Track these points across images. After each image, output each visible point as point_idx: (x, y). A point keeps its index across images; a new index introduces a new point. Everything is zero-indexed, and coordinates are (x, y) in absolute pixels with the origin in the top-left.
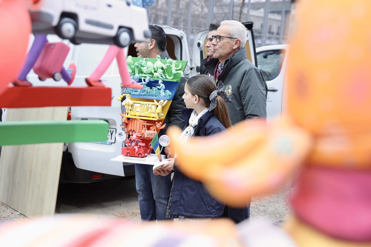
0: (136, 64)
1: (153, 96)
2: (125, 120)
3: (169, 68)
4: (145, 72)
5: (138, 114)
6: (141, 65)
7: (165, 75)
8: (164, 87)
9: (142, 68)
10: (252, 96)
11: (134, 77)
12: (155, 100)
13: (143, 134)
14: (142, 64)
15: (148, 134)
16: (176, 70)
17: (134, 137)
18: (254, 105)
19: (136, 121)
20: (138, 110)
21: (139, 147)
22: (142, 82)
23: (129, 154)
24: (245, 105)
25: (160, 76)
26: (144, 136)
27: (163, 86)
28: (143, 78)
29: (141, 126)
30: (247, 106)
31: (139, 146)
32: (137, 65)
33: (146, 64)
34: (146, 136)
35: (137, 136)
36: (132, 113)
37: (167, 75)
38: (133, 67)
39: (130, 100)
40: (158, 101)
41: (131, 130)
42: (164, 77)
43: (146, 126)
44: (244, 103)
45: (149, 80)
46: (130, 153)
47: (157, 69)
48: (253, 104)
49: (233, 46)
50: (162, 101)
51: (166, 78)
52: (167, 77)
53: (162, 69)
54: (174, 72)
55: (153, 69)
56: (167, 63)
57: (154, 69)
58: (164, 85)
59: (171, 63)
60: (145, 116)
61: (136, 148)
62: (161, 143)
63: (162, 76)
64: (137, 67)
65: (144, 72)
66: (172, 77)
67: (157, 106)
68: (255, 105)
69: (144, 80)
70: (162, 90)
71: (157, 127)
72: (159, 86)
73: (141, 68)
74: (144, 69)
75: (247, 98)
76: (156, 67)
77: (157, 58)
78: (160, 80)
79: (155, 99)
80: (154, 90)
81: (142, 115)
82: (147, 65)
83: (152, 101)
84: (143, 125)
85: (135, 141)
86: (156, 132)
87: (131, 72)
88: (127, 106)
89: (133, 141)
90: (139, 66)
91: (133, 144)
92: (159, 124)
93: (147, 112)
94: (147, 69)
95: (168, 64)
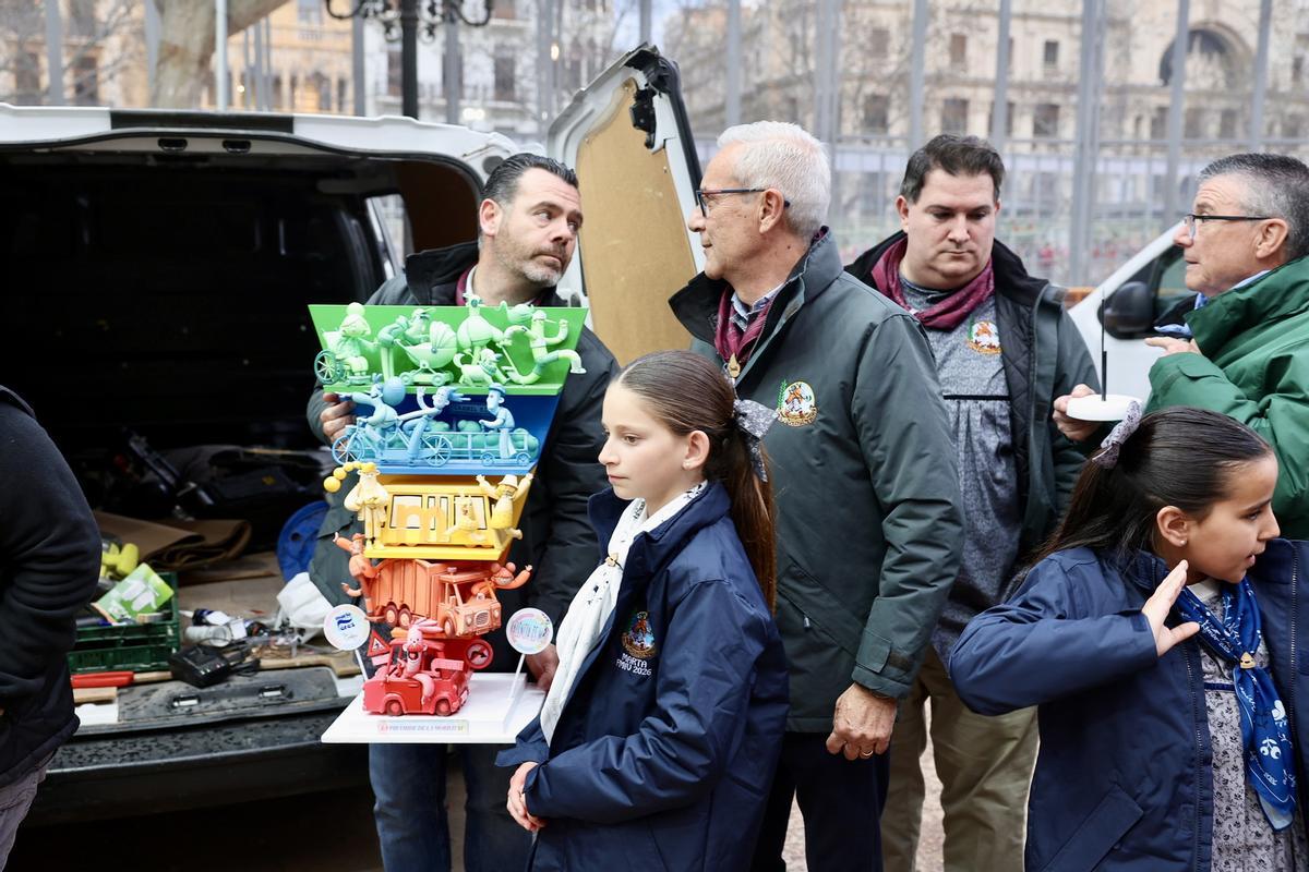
0: (384, 334)
1: (467, 458)
2: (364, 569)
3: (521, 339)
4: (424, 364)
5: (413, 537)
6: (404, 335)
7: (504, 368)
8: (510, 421)
9: (410, 349)
10: (913, 424)
11: (382, 390)
12: (480, 478)
13: (446, 619)
14: (408, 332)
15: (469, 621)
16: (551, 348)
17: (411, 636)
18: (925, 462)
19: (409, 570)
20: (413, 520)
21: (437, 674)
22: (419, 409)
23: (395, 707)
24: (880, 464)
25: (489, 379)
26: (453, 631)
27: (504, 415)
28: (420, 392)
29: (436, 587)
30: (894, 465)
31: (437, 670)
32: (390, 338)
33: (427, 332)
34: (461, 630)
35: (424, 633)
36: (392, 537)
37: (513, 368)
38: (370, 346)
39: (379, 485)
40: (494, 480)
41: (391, 603)
42: (504, 380)
43: (455, 586)
44: (877, 453)
45: (450, 398)
46: (401, 701)
47: (472, 348)
48: (919, 456)
49: (759, 224)
50: (510, 479)
51: (511, 382)
52: (515, 376)
53: (492, 345)
54: (541, 355)
55: (455, 349)
56: (511, 325)
57: (460, 350)
58: (509, 412)
59: (527, 322)
60: (447, 541)
61: (424, 678)
62: (515, 641)
63: (495, 380)
64: (389, 345)
65: (422, 367)
66: (533, 376)
67: (492, 501)
68: (927, 459)
69: (428, 400)
70: (504, 432)
71: (496, 584)
72: (492, 418)
73: (407, 348)
74: (420, 354)
75: (889, 437)
76: (465, 342)
77: (468, 304)
78: (491, 393)
79: (480, 472)
80: (470, 434)
81: (433, 540)
82: (432, 336)
83: (469, 479)
84: (443, 584)
85: (420, 655)
86: (495, 604)
87: (366, 367)
88: (368, 511)
89: (413, 656)
90: (398, 341)
91: (411, 665)
92: (505, 572)
93: (452, 528)
94: (435, 352)
95: (519, 328)
